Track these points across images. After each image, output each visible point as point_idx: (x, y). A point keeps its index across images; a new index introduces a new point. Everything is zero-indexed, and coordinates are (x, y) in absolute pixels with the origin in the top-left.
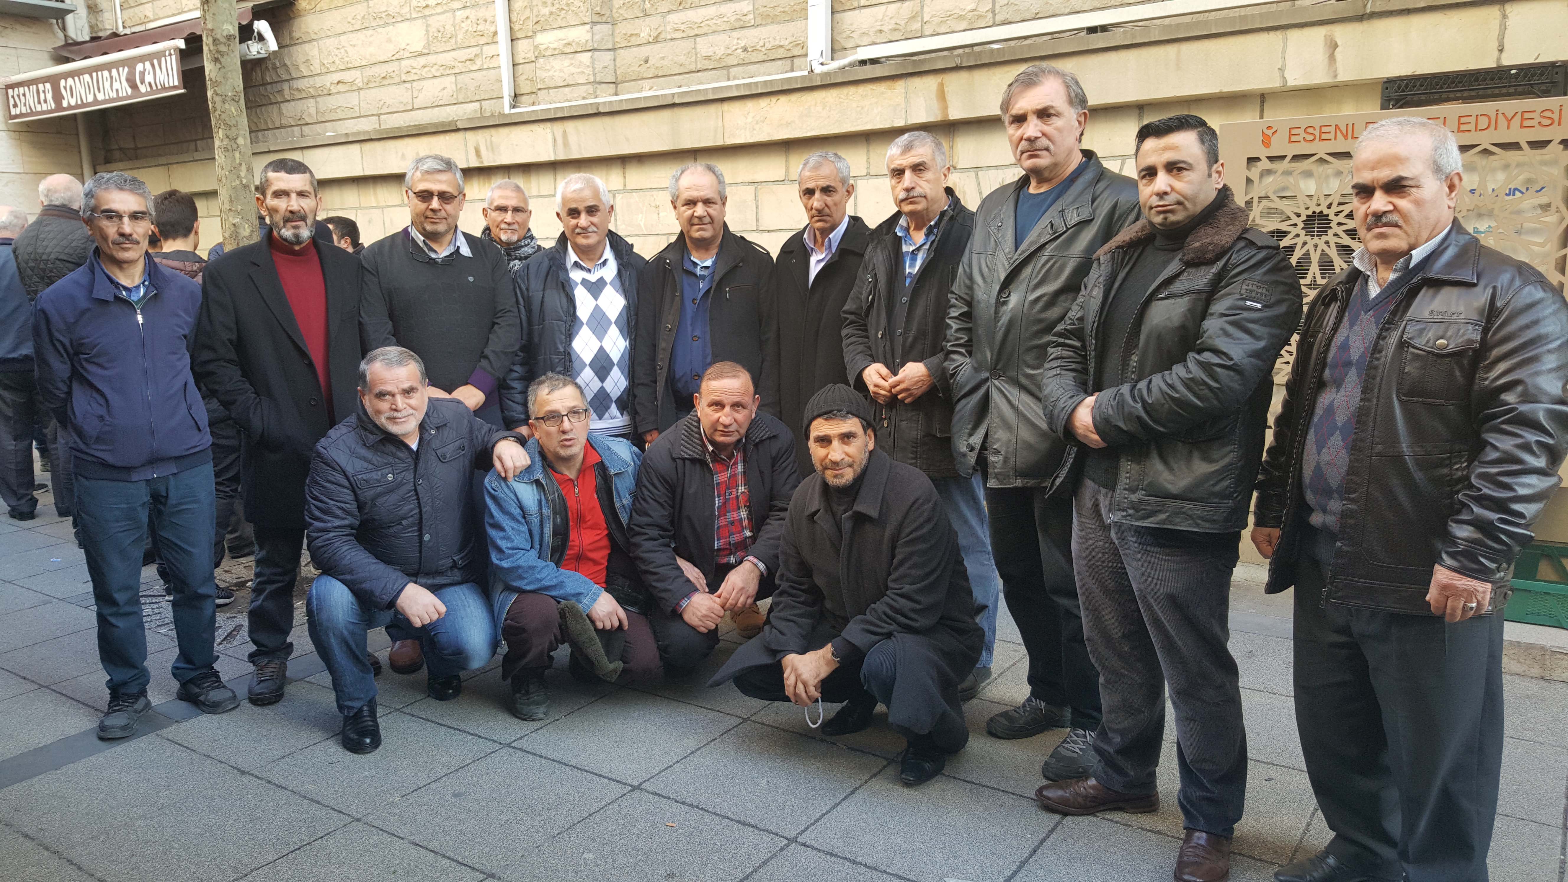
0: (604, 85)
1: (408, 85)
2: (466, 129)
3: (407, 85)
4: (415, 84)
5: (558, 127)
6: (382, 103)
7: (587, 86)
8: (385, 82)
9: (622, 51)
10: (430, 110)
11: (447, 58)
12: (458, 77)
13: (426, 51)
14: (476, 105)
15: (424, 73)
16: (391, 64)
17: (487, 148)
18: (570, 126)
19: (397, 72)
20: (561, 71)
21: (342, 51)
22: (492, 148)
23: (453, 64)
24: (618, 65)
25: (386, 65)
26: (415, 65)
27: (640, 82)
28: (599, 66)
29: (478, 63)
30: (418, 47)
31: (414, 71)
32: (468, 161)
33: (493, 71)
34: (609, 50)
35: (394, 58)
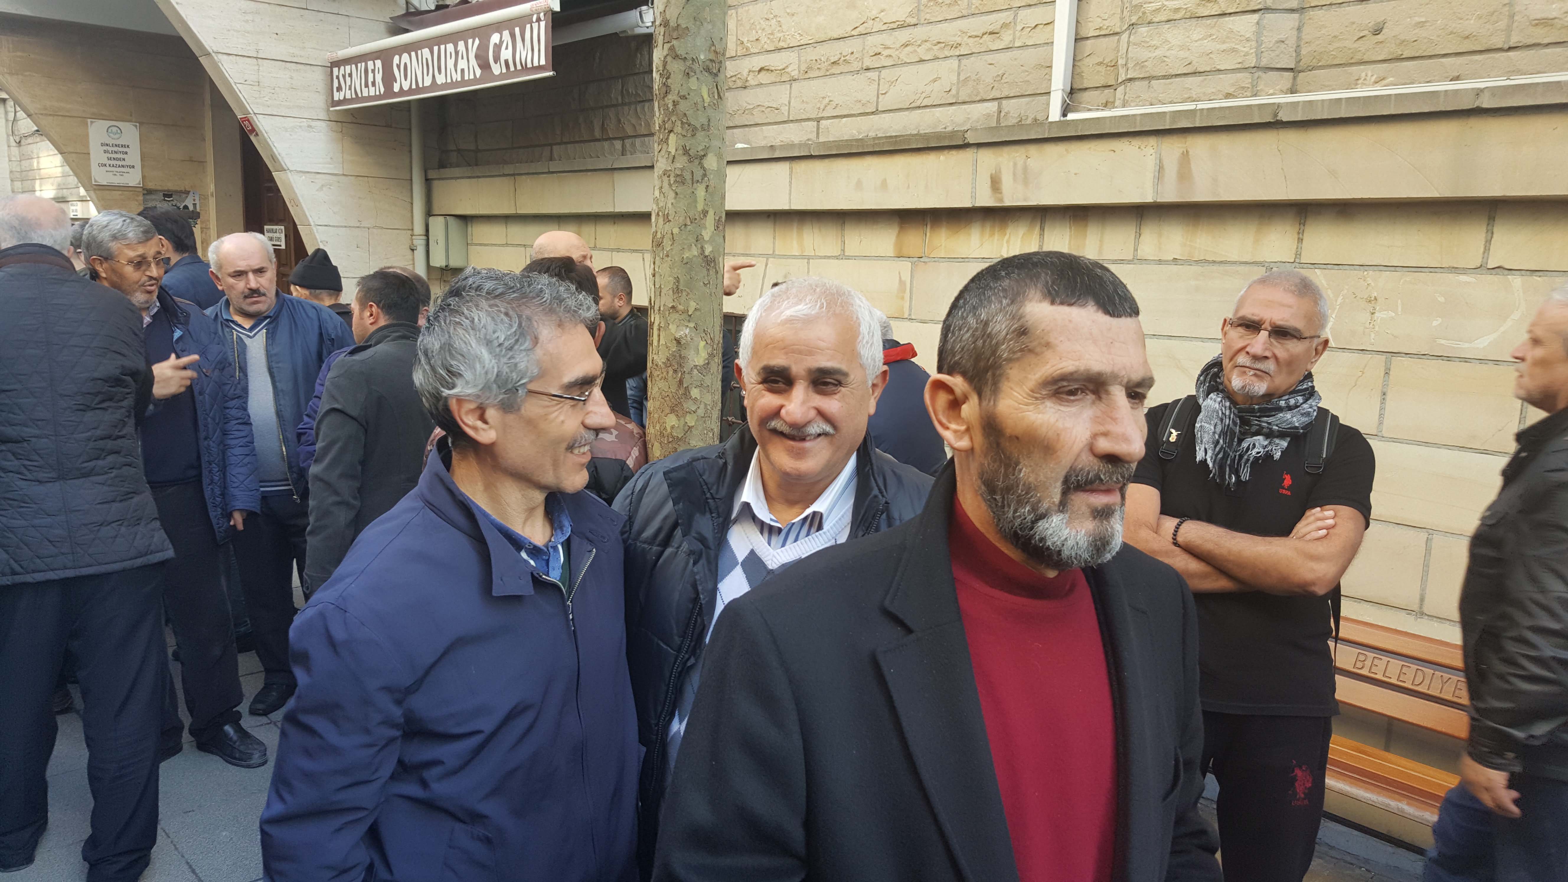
0: (1271, 74)
1: (873, 75)
2: (979, 145)
3: (870, 74)
4: (884, 72)
5: (1172, 148)
6: (827, 100)
7: (1239, 75)
8: (836, 70)
9: (1319, 13)
10: (906, 113)
11: (949, 31)
12: (965, 61)
13: (914, 21)
14: (992, 107)
15: (905, 55)
16: (848, 42)
17: (1015, 180)
18: (1199, 145)
19: (856, 55)
20: (1182, 47)
21: (774, 22)
22: (1025, 177)
23: (959, 40)
24: (1305, 36)
25: (841, 42)
26: (888, 43)
27: (1354, 69)
28: (1269, 39)
29: (1006, 38)
30: (901, 14)
31: (886, 52)
32: (974, 197)
33: (1031, 50)
34: (1292, 10)
35: (854, 33)
